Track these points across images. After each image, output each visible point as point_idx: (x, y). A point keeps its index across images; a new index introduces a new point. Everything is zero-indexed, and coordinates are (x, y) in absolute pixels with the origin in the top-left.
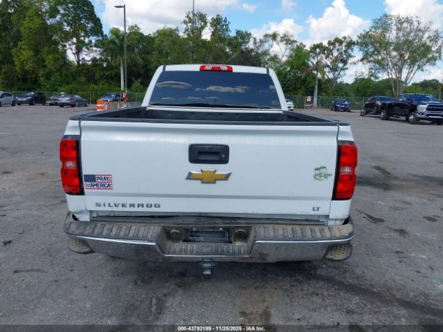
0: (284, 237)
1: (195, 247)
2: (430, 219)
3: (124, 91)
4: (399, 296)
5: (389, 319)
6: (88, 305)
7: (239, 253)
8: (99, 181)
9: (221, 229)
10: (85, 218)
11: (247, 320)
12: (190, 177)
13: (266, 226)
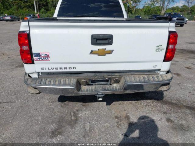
0: (140, 81)
1: (94, 88)
2: (188, 68)
3: (37, 13)
4: (184, 104)
5: (183, 115)
6: (40, 118)
7: (116, 90)
8: (42, 56)
9: (107, 79)
10: (35, 76)
11: (119, 120)
12: (92, 52)
13: (129, 76)
